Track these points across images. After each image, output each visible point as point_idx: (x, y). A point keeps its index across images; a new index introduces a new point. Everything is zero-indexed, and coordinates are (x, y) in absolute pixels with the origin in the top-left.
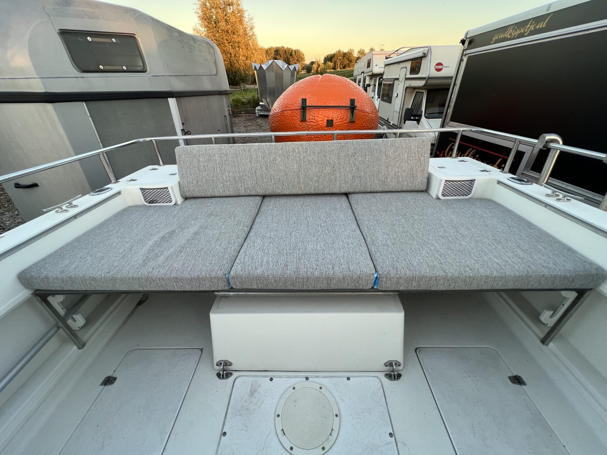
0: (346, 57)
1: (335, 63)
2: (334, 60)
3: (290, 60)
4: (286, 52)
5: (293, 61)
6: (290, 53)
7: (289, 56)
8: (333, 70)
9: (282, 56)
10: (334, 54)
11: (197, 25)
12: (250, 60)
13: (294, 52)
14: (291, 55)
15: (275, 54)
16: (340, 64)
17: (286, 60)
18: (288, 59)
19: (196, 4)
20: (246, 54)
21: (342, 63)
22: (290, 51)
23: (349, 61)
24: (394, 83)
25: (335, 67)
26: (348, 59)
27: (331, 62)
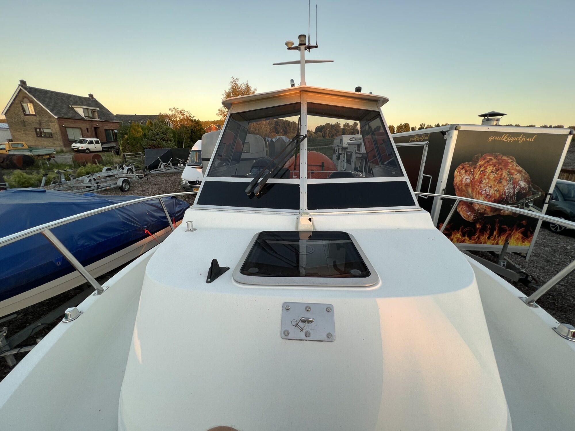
0: (334, 128)
1: (325, 132)
2: (324, 130)
3: (287, 129)
4: (284, 123)
5: (289, 130)
6: (287, 124)
7: (286, 126)
8: (323, 138)
9: (281, 126)
10: (324, 126)
11: (222, 107)
12: (258, 131)
13: (291, 123)
14: (289, 125)
15: (275, 125)
16: (329, 133)
17: (284, 129)
18: (285, 129)
19: (223, 95)
20: (256, 127)
21: (330, 133)
22: (288, 123)
23: (336, 131)
24: (351, 154)
25: (325, 135)
26: (336, 130)
27: (321, 132)
